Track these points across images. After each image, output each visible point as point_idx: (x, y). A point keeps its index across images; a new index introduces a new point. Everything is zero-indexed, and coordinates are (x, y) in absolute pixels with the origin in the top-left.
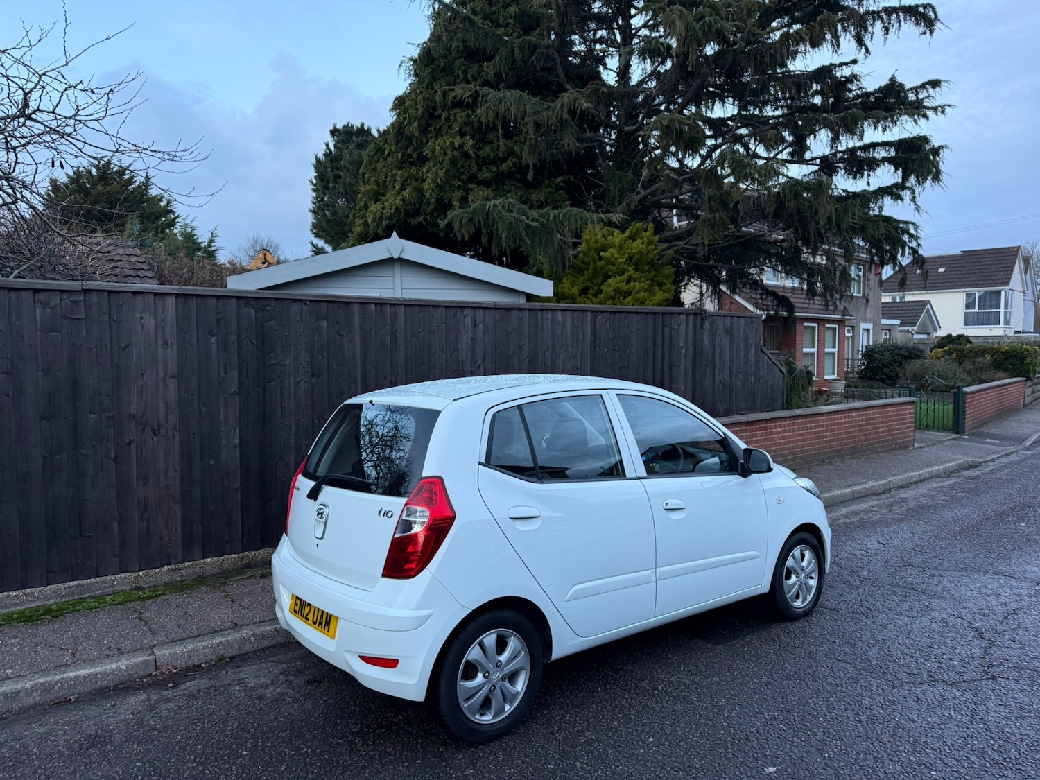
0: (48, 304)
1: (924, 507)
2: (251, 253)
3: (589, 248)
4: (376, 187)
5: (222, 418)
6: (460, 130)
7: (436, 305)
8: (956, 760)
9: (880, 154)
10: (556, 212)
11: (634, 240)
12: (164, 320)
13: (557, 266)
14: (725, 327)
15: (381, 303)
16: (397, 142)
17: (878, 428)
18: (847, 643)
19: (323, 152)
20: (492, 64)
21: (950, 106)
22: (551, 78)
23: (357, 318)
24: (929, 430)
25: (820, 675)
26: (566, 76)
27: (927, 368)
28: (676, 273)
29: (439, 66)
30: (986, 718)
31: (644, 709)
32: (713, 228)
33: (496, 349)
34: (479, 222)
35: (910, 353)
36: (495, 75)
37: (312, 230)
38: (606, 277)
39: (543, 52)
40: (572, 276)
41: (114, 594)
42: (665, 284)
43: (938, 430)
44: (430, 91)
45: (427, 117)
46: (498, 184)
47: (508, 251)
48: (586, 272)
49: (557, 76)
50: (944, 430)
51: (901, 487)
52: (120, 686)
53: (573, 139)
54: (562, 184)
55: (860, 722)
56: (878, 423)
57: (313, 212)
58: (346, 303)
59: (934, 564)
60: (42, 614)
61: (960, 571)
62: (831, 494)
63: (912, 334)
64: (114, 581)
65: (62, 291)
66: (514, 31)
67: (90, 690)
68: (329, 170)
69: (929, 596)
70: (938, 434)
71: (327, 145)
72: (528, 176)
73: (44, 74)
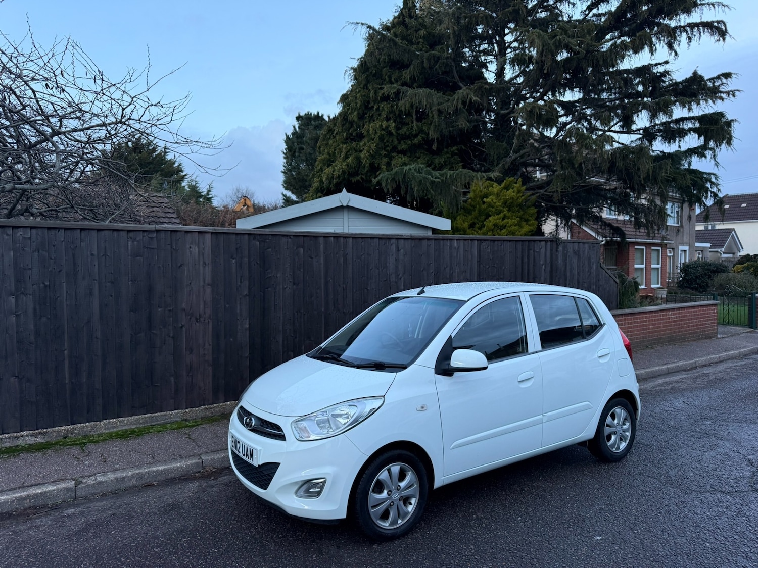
0: (135, 239)
1: (721, 380)
2: (235, 199)
3: (476, 196)
4: (328, 156)
5: (238, 311)
6: (387, 116)
7: (372, 237)
8: (724, 537)
9: (688, 125)
10: (452, 172)
11: (508, 190)
12: (203, 249)
13: (453, 209)
14: (574, 251)
15: (337, 237)
16: (343, 125)
17: (689, 323)
18: (656, 466)
19: (292, 131)
20: (408, 71)
21: (739, 91)
22: (448, 79)
23: (322, 246)
24: (730, 325)
25: (635, 485)
26: (460, 77)
27: (730, 280)
28: (539, 212)
29: (371, 73)
30: (748, 514)
31: (514, 501)
32: (564, 181)
33: (412, 266)
34: (399, 180)
35: (717, 268)
36: (411, 78)
37: (283, 185)
38: (488, 216)
39: (443, 62)
40: (464, 215)
41: (172, 423)
42: (530, 220)
43: (737, 325)
44: (365, 90)
45: (364, 108)
46: (412, 153)
47: (418, 199)
48: (473, 213)
49: (453, 77)
50: (742, 325)
51: (705, 366)
52: (183, 478)
53: (465, 121)
54: (456, 152)
55: (660, 513)
56: (689, 320)
57: (284, 173)
58: (315, 237)
59: (723, 418)
60: (130, 434)
61: (742, 423)
62: (651, 370)
63: (721, 254)
64: (171, 414)
65: (144, 231)
66: (423, 47)
67: (164, 479)
68: (296, 144)
69: (717, 438)
70: (737, 328)
71: (294, 127)
72: (433, 146)
73: (135, 97)
